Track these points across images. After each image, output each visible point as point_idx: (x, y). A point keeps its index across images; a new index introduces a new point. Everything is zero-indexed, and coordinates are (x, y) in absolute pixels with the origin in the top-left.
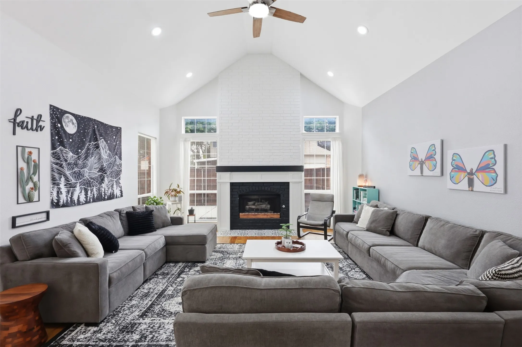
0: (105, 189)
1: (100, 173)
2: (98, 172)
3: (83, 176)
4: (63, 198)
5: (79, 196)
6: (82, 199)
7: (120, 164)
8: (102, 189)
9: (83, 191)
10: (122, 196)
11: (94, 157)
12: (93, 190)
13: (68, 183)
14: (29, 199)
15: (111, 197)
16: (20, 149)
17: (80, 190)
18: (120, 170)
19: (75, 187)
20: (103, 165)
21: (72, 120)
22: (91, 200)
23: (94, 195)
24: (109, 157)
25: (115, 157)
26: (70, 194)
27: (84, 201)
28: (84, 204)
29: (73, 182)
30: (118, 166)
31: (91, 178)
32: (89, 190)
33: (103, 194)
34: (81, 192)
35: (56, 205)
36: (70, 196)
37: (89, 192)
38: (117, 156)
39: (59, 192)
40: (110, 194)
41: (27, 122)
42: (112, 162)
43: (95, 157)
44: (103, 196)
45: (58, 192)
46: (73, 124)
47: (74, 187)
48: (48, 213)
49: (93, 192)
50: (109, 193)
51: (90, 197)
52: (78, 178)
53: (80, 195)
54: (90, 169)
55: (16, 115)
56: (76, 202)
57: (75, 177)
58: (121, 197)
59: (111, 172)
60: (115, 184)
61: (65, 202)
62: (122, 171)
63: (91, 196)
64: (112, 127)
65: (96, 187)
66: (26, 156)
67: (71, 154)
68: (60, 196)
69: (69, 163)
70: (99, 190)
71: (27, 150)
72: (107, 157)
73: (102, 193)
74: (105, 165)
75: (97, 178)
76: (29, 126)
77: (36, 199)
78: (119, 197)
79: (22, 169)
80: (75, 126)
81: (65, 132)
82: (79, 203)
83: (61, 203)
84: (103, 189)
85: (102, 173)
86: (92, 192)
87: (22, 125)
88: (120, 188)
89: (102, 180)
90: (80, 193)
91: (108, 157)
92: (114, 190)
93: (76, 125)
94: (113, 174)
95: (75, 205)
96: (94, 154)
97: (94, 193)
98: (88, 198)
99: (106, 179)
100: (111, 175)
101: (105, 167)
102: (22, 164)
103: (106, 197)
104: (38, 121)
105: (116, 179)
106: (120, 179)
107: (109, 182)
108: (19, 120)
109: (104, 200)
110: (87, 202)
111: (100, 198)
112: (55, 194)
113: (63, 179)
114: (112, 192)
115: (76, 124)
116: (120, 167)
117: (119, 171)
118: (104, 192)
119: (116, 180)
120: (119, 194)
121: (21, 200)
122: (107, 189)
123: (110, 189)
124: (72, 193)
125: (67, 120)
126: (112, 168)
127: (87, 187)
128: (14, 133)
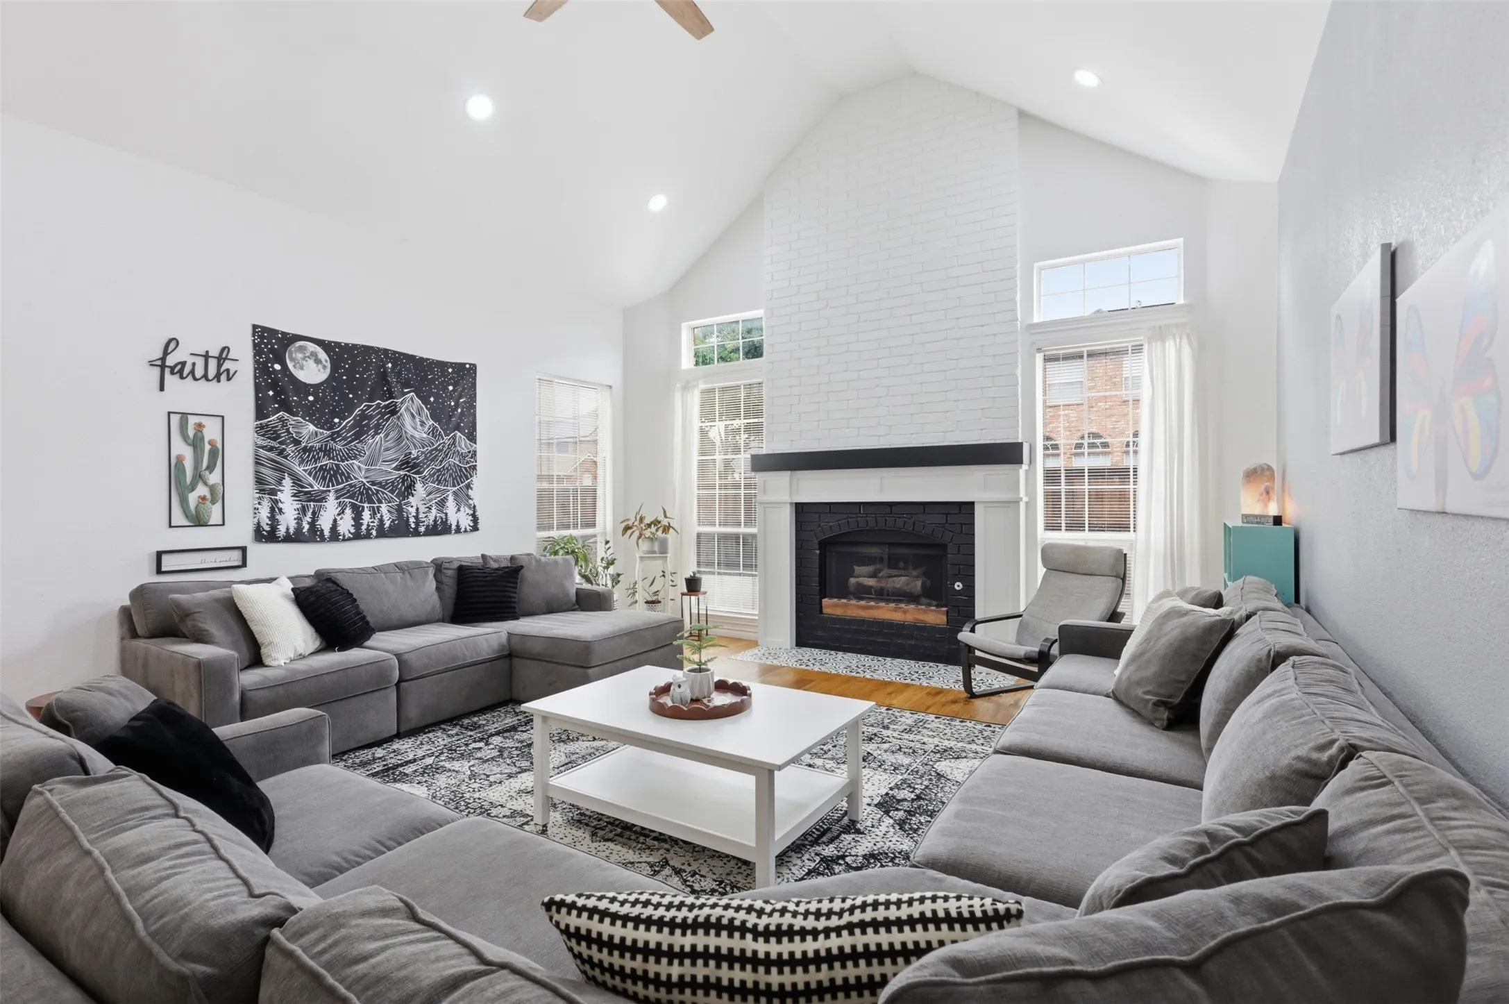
0: (417, 509)
1: (402, 473)
2: (396, 469)
3: (348, 478)
4: (288, 520)
5: (335, 521)
6: (346, 526)
7: (469, 452)
8: (410, 509)
9: (348, 511)
10: (475, 528)
11: (382, 435)
12: (378, 510)
13: (300, 492)
14: (198, 521)
15: (441, 528)
16: (175, 419)
17: (339, 509)
18: (470, 467)
19: (323, 499)
20: (410, 453)
21: (314, 355)
22: (374, 533)
23: (381, 520)
24: (433, 434)
25: (455, 435)
26: (309, 514)
27: (350, 532)
28: (349, 539)
29: (316, 488)
30: (463, 457)
31: (373, 483)
32: (366, 509)
33: (412, 520)
34: (342, 512)
35: (267, 535)
36: (308, 518)
37: (366, 515)
38: (459, 434)
39: (275, 510)
40: (435, 521)
41: (194, 364)
42: (443, 447)
43: (387, 435)
44: (413, 526)
45: (272, 509)
46: (318, 361)
47: (321, 500)
48: (243, 550)
49: (379, 515)
50: (432, 518)
51: (368, 525)
52: (330, 480)
53: (338, 518)
54: (372, 461)
55: (166, 353)
56: (327, 533)
57: (324, 478)
58: (471, 531)
59: (439, 470)
60: (451, 498)
61: (292, 531)
62: (477, 468)
63: (373, 522)
64: (443, 365)
65: (390, 502)
66: (191, 432)
67: (312, 428)
68: (278, 517)
69: (306, 447)
70: (400, 509)
71: (192, 420)
72: (425, 436)
73: (408, 517)
74: (414, 453)
75: (393, 482)
76: (199, 372)
77: (215, 517)
78: (466, 531)
79: (180, 459)
80: (325, 367)
81: (294, 380)
82: (335, 536)
83: (282, 531)
84: (413, 511)
85: (408, 471)
86: (374, 513)
87: (179, 370)
88: (470, 508)
89: (409, 489)
90: (339, 514)
91: (429, 434)
92: (446, 514)
93: (328, 365)
94: (444, 474)
95: (323, 539)
96: (382, 429)
97: (382, 516)
98: (364, 527)
99: (419, 486)
100: (438, 477)
101: (417, 458)
102: (181, 449)
103: (422, 529)
104: (221, 359)
105: (454, 486)
106: (468, 487)
107: (430, 494)
108: (170, 361)
109: (416, 533)
110: (357, 536)
111: (401, 528)
112: (264, 513)
113: (287, 482)
114: (442, 518)
115: (326, 361)
116: (472, 458)
117: (465, 468)
118: (416, 517)
119: (454, 489)
120: (466, 522)
121: (179, 518)
122: (422, 509)
123: (434, 511)
124: (314, 513)
125: (300, 356)
126: (441, 461)
127: (361, 502)
128: (162, 388)
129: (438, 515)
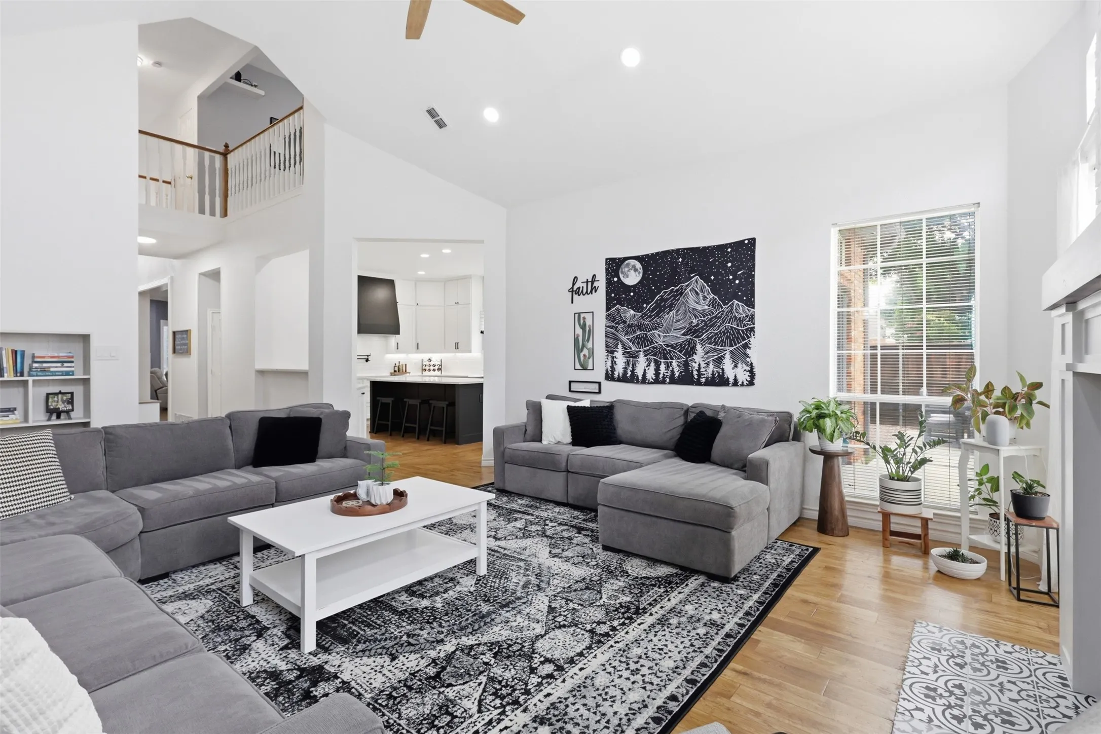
0: (699, 365)
1: (688, 337)
2: (684, 334)
3: (652, 342)
4: (619, 370)
5: (645, 370)
6: (651, 375)
7: (747, 316)
8: (693, 364)
9: (652, 364)
10: (751, 383)
11: (674, 311)
12: (671, 364)
13: (625, 352)
14: (584, 368)
15: (719, 381)
16: (577, 315)
17: (647, 363)
18: (747, 330)
19: (637, 357)
20: (692, 322)
21: (634, 267)
22: (668, 380)
23: (673, 372)
24: (713, 305)
25: (732, 303)
26: (631, 365)
27: (652, 379)
28: (652, 383)
29: (633, 349)
30: (740, 321)
31: (668, 345)
32: (662, 364)
33: (695, 373)
34: (649, 365)
35: (610, 377)
36: (630, 368)
37: (663, 367)
38: (736, 302)
39: (614, 363)
40: (713, 374)
41: (583, 287)
42: (722, 314)
43: (677, 311)
44: (696, 377)
45: (612, 363)
46: (636, 270)
47: (635, 357)
48: (599, 383)
49: (671, 368)
50: (710, 372)
51: (664, 375)
52: (642, 345)
53: (647, 369)
54: (667, 331)
55: (574, 284)
56: (640, 378)
57: (638, 343)
58: (747, 385)
59: (716, 334)
60: (728, 356)
61: (621, 375)
62: (756, 330)
63: (667, 373)
65: (679, 359)
66: (582, 322)
67: (632, 312)
68: (615, 366)
69: (629, 324)
70: (686, 364)
71: (582, 315)
72: (706, 307)
73: (692, 371)
74: (695, 321)
75: (681, 345)
76: (585, 291)
77: (590, 367)
78: (742, 385)
79: (578, 336)
80: (639, 273)
82: (644, 381)
83: (616, 376)
84: (696, 366)
85: (692, 336)
86: (668, 367)
87: (578, 292)
88: (747, 365)
89: (693, 349)
90: (647, 366)
91: (709, 306)
92: (723, 369)
93: (641, 271)
94: (721, 337)
95: (638, 382)
96: (674, 307)
97: (673, 369)
98: (661, 376)
99: (698, 347)
100: (715, 339)
101: (698, 325)
102: (579, 331)
103: (703, 380)
104: (593, 282)
105: (732, 346)
106: (746, 346)
107: (708, 353)
108: (575, 288)
109: (699, 383)
110: (657, 381)
111: (687, 378)
112: (609, 364)
113: (620, 346)
114: (719, 373)
115: (640, 269)
116: (749, 321)
117: (742, 331)
118: (699, 371)
119: (731, 349)
120: (743, 377)
121: (578, 366)
122: (703, 365)
123: (711, 366)
124: (633, 365)
125: (626, 269)
126: (719, 326)
127: (660, 359)
128: (572, 303)
129: (715, 370)
